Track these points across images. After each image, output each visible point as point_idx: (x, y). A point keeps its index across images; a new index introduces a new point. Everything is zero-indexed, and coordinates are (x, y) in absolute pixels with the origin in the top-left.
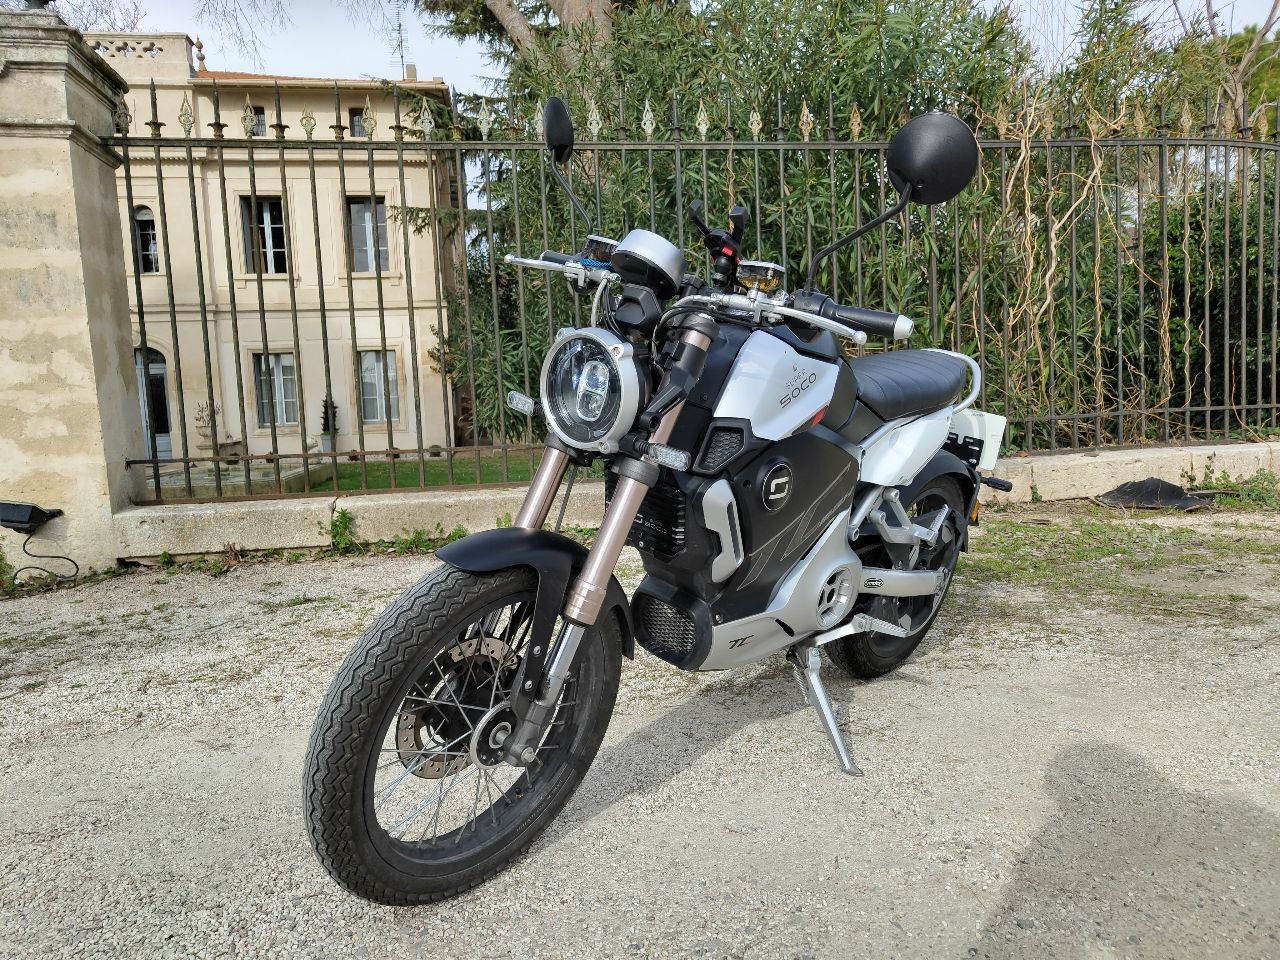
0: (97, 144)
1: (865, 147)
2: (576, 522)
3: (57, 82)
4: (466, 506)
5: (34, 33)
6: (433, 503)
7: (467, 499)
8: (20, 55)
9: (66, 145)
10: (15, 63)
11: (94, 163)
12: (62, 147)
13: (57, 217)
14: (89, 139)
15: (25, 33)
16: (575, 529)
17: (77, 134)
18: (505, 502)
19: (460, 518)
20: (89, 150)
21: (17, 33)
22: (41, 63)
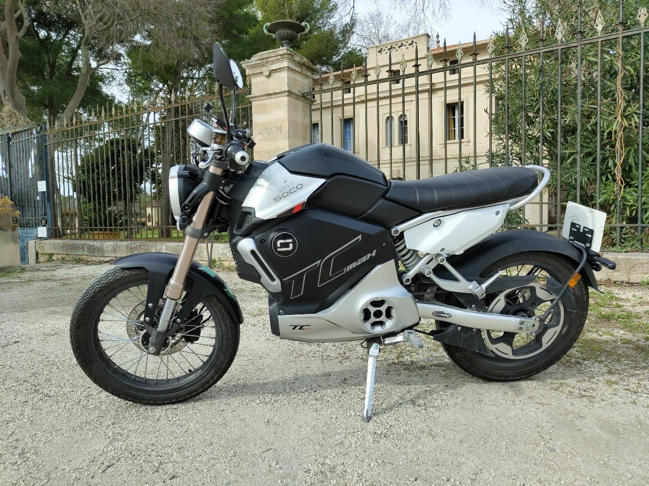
0: (301, 96)
3: (284, 74)
5: (277, 58)
8: (274, 67)
9: (286, 98)
10: (273, 70)
11: (300, 104)
12: (285, 99)
13: (282, 128)
14: (296, 95)
15: (275, 58)
17: (290, 93)
20: (297, 99)
21: (273, 58)
22: (280, 68)
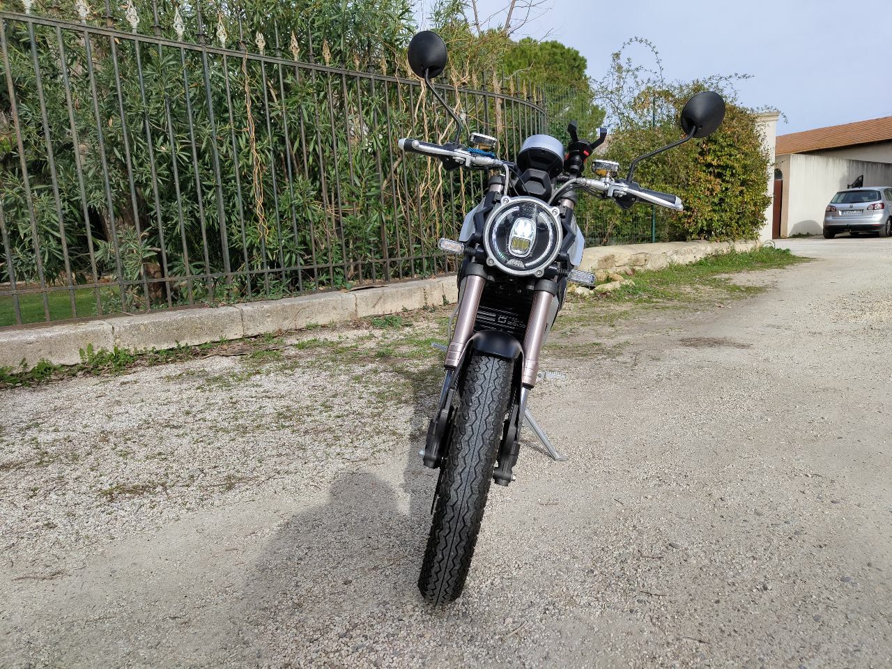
1: (334, 71)
2: (152, 345)
4: (48, 341)
6: (12, 342)
7: (48, 335)
16: (152, 351)
18: (86, 335)
19: (42, 352)
